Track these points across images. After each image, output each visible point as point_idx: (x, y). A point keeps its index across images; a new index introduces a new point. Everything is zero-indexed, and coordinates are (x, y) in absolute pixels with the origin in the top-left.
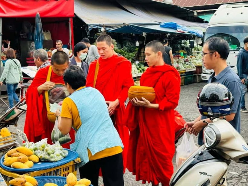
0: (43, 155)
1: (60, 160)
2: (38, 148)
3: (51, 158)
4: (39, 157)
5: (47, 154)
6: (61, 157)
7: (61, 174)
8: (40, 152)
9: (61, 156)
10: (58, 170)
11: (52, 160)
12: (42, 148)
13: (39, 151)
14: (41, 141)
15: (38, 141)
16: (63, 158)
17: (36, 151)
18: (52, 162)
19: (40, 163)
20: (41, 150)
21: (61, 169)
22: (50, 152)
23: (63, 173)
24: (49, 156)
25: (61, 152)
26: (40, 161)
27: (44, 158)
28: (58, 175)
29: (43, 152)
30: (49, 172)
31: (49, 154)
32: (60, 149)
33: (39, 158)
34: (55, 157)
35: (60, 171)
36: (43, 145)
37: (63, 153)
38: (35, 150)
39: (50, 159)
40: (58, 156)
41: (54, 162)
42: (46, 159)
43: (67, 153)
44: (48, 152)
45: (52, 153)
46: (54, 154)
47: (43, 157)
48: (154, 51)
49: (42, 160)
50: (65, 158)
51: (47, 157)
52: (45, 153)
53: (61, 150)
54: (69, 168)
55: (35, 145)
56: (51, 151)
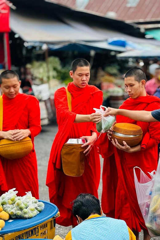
0: (14, 210)
1: (35, 216)
2: (7, 201)
3: (25, 213)
4: (10, 213)
5: (19, 209)
6: (36, 212)
7: (38, 233)
8: (9, 207)
9: (36, 210)
10: (35, 229)
11: (26, 216)
12: (11, 202)
13: (8, 205)
14: (8, 192)
15: (5, 193)
16: (39, 212)
17: (4, 206)
18: (26, 219)
19: (11, 221)
20: (10, 204)
21: (38, 227)
22: (23, 206)
23: (40, 232)
24: (22, 211)
25: (36, 205)
26: (10, 218)
27: (15, 214)
28: (35, 234)
29: (13, 207)
30: (25, 233)
31: (21, 209)
32: (34, 202)
33: (9, 215)
34: (30, 212)
35: (37, 230)
36: (12, 198)
37: (38, 206)
38: (3, 204)
39: (24, 215)
40: (32, 210)
41: (29, 218)
42: (18, 216)
43: (43, 206)
44: (21, 206)
45: (25, 207)
46: (27, 209)
47: (15, 212)
48: (137, 81)
49: (13, 217)
50: (40, 212)
51: (19, 213)
52: (16, 208)
53: (36, 203)
54: (46, 224)
55: (3, 198)
56: (24, 204)
